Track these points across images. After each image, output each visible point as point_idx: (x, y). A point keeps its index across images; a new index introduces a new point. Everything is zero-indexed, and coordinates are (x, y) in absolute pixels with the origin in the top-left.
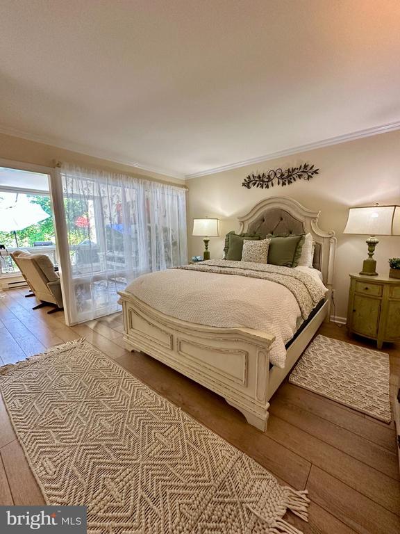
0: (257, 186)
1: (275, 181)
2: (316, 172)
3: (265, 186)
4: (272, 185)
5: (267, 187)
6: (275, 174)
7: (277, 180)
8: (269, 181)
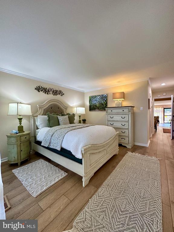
0: (43, 92)
1: (51, 92)
2: (63, 94)
3: (47, 93)
4: (50, 94)
5: (48, 94)
6: (51, 90)
7: (52, 92)
8: (48, 92)
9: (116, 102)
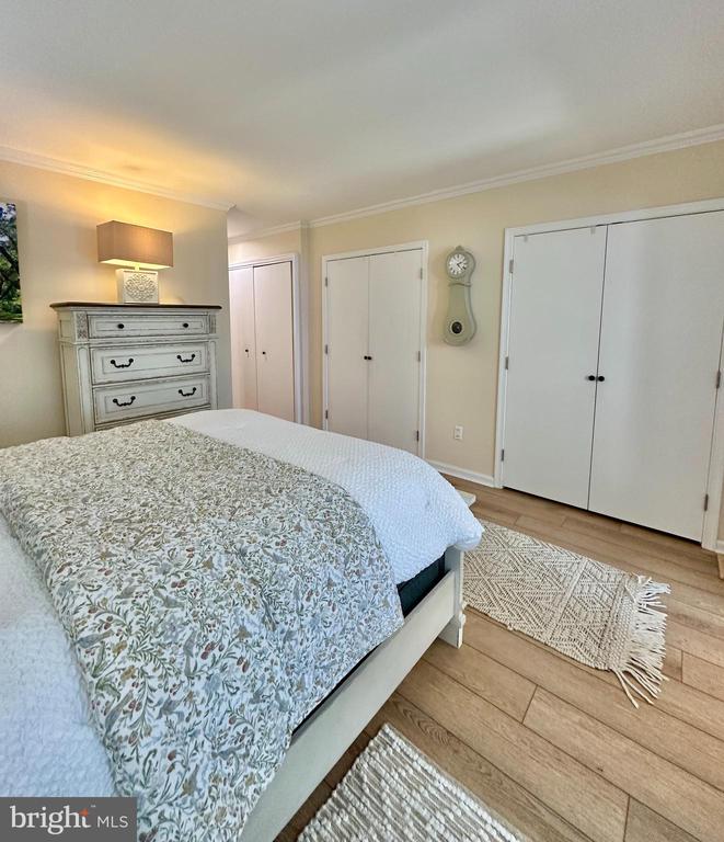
9: (127, 276)
